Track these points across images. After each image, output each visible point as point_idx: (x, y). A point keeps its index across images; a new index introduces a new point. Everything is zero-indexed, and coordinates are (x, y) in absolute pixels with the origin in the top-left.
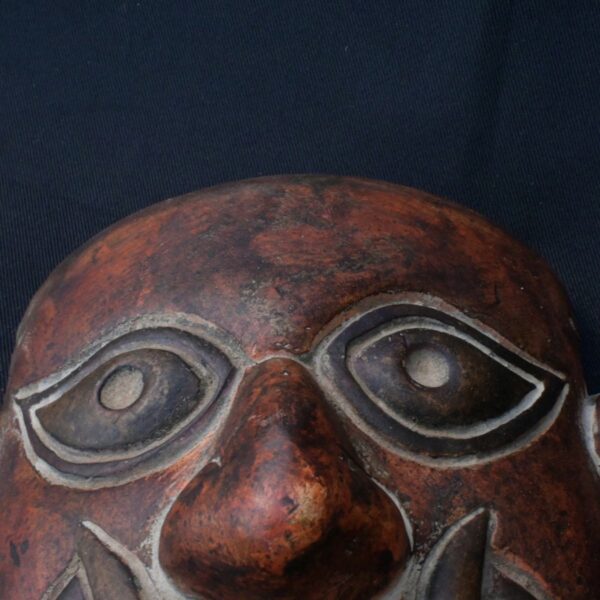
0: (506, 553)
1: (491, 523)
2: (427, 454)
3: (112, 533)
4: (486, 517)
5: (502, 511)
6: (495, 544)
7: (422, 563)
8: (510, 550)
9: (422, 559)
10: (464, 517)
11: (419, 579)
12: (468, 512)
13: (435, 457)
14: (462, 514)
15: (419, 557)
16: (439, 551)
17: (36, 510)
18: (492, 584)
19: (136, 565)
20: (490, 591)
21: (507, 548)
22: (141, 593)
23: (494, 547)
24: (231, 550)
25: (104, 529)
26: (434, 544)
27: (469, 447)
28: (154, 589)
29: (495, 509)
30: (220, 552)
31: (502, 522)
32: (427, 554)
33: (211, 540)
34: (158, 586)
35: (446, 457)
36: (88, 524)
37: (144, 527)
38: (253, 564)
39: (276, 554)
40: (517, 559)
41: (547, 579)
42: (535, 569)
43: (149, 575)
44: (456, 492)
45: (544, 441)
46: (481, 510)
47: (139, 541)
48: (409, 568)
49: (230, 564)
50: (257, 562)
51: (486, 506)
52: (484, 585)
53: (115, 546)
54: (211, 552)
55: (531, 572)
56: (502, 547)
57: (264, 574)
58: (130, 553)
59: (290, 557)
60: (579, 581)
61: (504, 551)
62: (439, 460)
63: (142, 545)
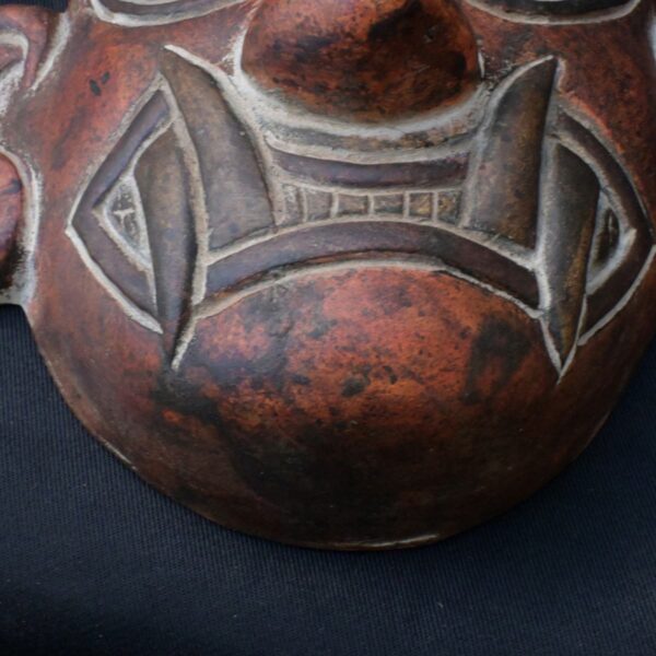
0: (572, 96)
1: (558, 69)
2: (501, 7)
3: (195, 51)
4: (554, 64)
5: (570, 61)
6: (562, 87)
7: (492, 90)
8: (576, 95)
9: (491, 87)
10: (533, 61)
11: (487, 104)
12: (538, 56)
13: (508, 12)
14: (532, 58)
15: (489, 85)
16: (507, 84)
17: (115, 49)
18: (556, 118)
19: (219, 75)
20: (554, 123)
21: (572, 92)
22: (224, 94)
23: (560, 90)
24: (318, 19)
25: (186, 49)
26: (503, 77)
27: (541, 8)
28: (235, 92)
29: (564, 57)
30: (307, 25)
31: (569, 69)
32: (496, 85)
33: (298, 15)
34: (240, 89)
35: (519, 13)
36: (170, 47)
37: (225, 45)
38: (339, 31)
39: (361, 16)
40: (582, 104)
41: (608, 125)
42: (599, 115)
43: (231, 81)
44: (527, 40)
45: (614, 23)
46: (550, 57)
47: (220, 57)
48: (479, 91)
49: (316, 35)
50: (342, 27)
51: (555, 54)
52: (548, 118)
53: (197, 61)
54: (297, 27)
55: (594, 117)
56: (568, 91)
57: (349, 40)
58: (212, 66)
59: (375, 20)
60: (638, 134)
61: (569, 94)
62: (513, 14)
63: (224, 59)
